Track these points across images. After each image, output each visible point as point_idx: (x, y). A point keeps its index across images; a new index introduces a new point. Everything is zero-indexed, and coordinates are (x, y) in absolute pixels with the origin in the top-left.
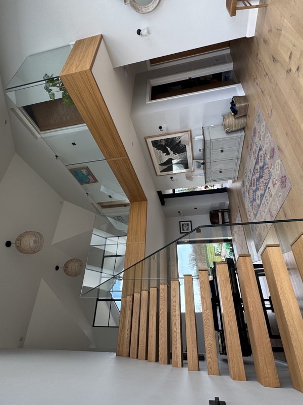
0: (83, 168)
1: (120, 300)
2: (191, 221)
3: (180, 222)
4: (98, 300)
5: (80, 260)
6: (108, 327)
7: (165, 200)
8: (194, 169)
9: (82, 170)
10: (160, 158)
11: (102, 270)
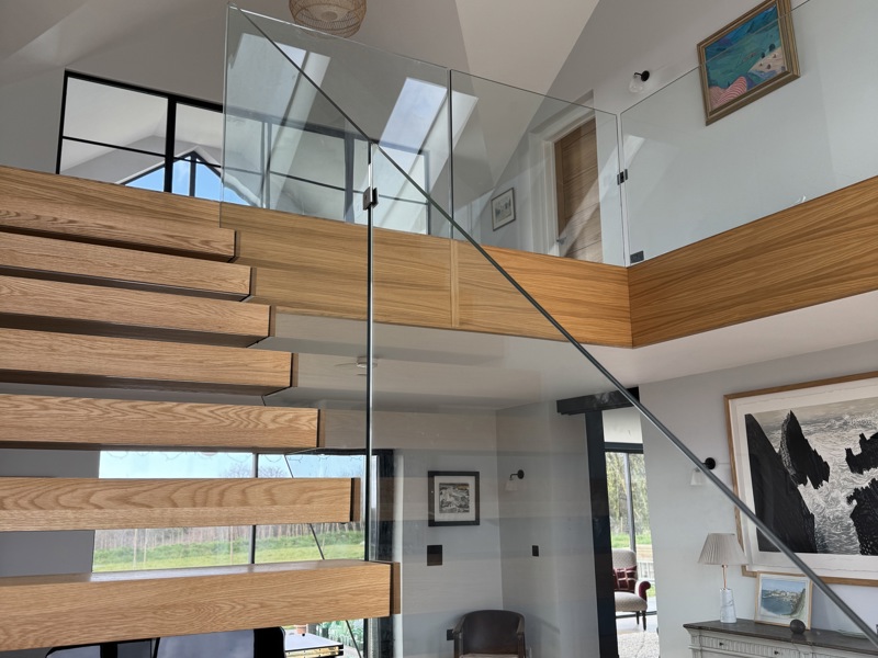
0: (791, 57)
1: (168, 186)
2: (476, 522)
3: (476, 475)
4: (174, 100)
5: (357, 27)
6: (61, 137)
7: (581, 419)
8: (754, 575)
9: (778, 52)
10: (833, 422)
11: (296, 125)
